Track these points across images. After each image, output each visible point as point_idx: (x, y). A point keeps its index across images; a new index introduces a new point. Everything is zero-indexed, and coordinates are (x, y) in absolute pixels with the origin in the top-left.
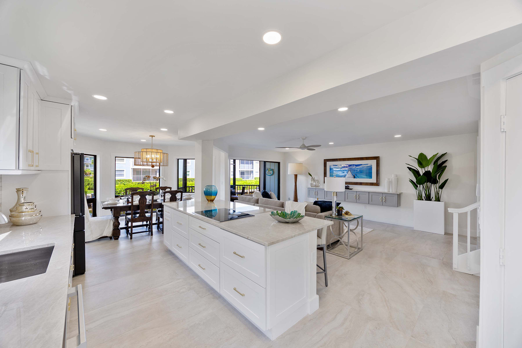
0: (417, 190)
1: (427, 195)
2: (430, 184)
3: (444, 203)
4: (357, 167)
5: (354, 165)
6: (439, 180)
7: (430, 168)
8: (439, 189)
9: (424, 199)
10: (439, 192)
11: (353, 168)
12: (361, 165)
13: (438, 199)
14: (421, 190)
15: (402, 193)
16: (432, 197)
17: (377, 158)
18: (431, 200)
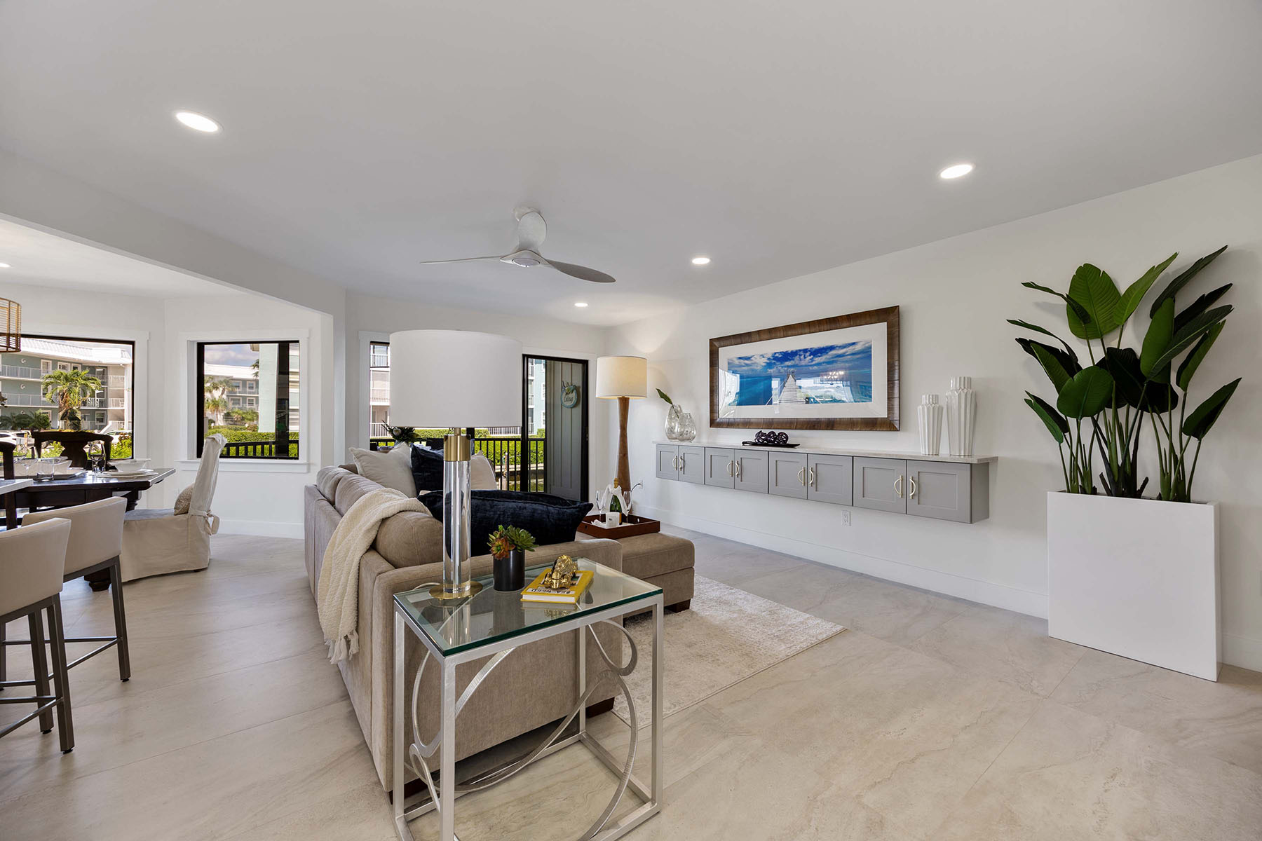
0: (1064, 445)
1: (1115, 470)
2: (1133, 411)
3: (1215, 506)
4: (817, 360)
5: (805, 351)
6: (1185, 389)
7: (1132, 337)
8: (1185, 437)
9: (1101, 488)
10: (1182, 450)
11: (803, 363)
12: (832, 348)
13: (1177, 490)
14: (1086, 441)
15: (995, 459)
16: (1146, 480)
17: (889, 316)
18: (1137, 495)
